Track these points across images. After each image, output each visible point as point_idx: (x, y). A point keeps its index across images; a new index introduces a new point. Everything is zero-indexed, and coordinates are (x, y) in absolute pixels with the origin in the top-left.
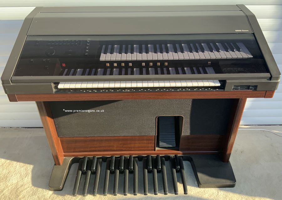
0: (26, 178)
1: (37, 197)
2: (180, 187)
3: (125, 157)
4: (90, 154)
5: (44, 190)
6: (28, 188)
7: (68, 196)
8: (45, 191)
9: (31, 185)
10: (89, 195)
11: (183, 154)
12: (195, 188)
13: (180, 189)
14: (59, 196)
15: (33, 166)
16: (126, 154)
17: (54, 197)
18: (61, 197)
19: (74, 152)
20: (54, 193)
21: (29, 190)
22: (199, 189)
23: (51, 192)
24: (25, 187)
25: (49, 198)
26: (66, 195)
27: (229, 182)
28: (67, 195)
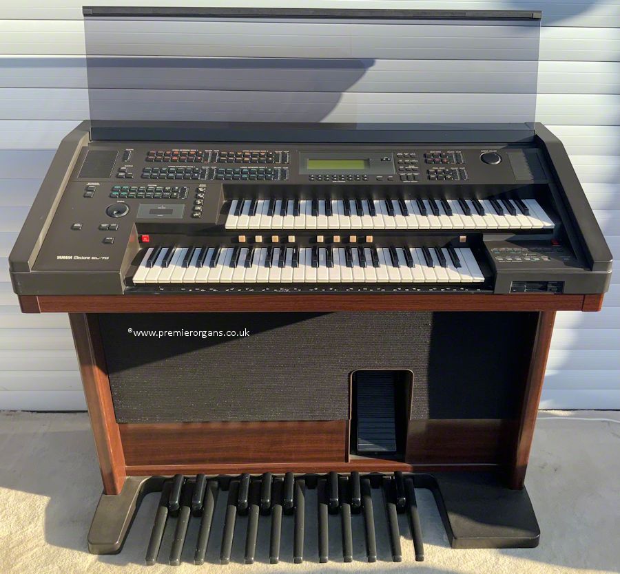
0: (32, 525)
1: (57, 567)
2: (406, 546)
3: (274, 477)
4: (188, 470)
5: (76, 552)
6: (36, 549)
7: (135, 566)
8: (78, 556)
9: (43, 541)
10: (184, 564)
11: (415, 469)
12: (443, 548)
13: (407, 550)
14: (112, 566)
15: (49, 498)
16: (277, 469)
17: (98, 569)
18: (116, 569)
19: (150, 463)
20: (99, 559)
21: (38, 553)
22: (453, 550)
23: (92, 558)
24: (29, 546)
25: (88, 570)
26: (130, 564)
27: (522, 535)
28: (132, 563)
